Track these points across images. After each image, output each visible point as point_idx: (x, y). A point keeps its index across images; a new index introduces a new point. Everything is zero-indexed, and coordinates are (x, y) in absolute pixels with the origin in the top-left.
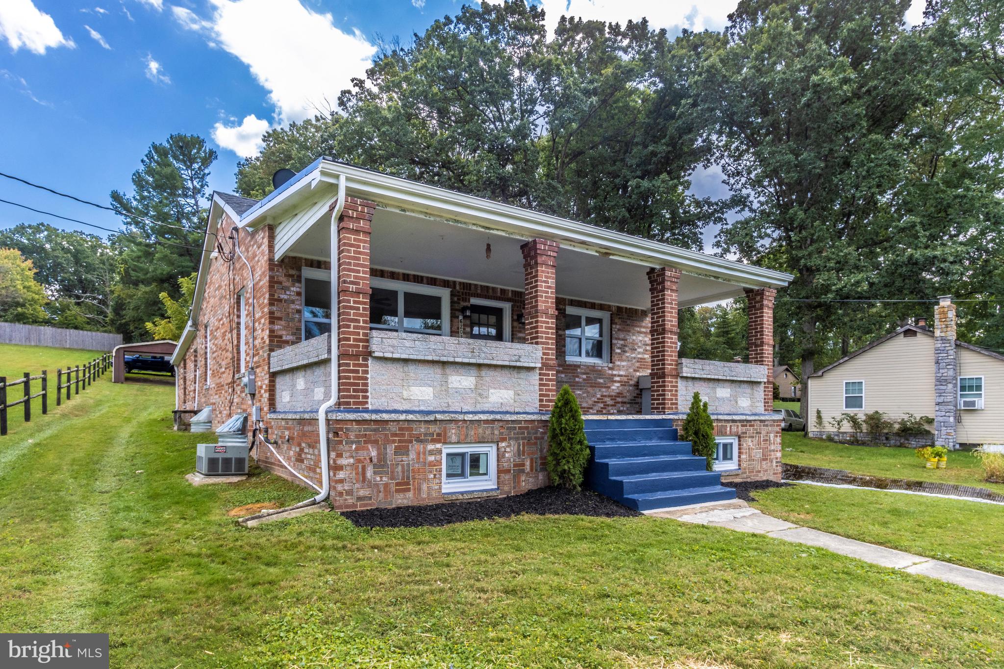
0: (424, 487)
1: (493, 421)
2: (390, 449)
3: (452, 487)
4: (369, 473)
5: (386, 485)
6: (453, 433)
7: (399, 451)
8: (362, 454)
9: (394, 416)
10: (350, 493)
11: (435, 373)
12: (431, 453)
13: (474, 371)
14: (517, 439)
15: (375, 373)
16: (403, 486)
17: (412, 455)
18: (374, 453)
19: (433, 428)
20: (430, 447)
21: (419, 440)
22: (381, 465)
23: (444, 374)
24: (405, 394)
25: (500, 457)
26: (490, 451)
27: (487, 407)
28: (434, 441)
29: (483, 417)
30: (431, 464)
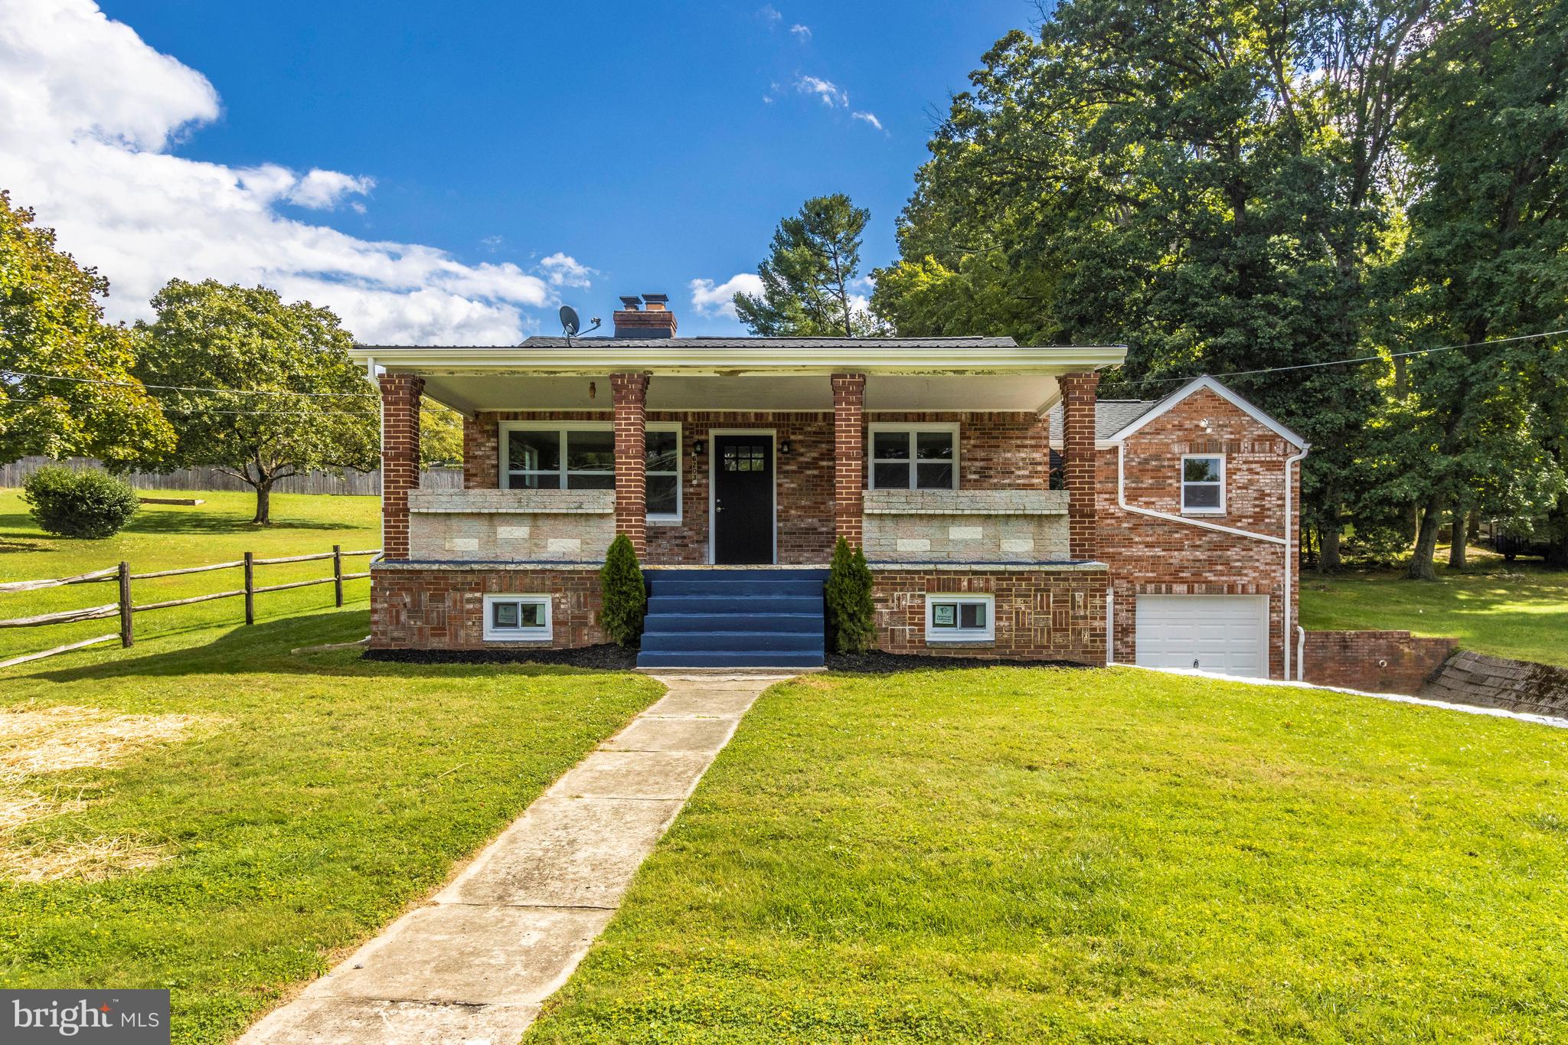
0: (462, 633)
1: (543, 571)
2: (425, 597)
3: (492, 635)
4: (403, 617)
5: (420, 629)
6: (494, 581)
7: (432, 599)
8: (396, 600)
9: (426, 567)
10: (384, 633)
11: (482, 526)
12: (469, 601)
13: (528, 521)
14: (576, 590)
15: (414, 528)
16: (439, 630)
17: (448, 603)
18: (408, 600)
19: (470, 578)
20: (468, 595)
21: (455, 589)
22: (415, 610)
23: (492, 526)
24: (447, 546)
25: (556, 606)
26: (545, 601)
27: (544, 557)
28: (472, 590)
29: (529, 567)
30: (469, 612)
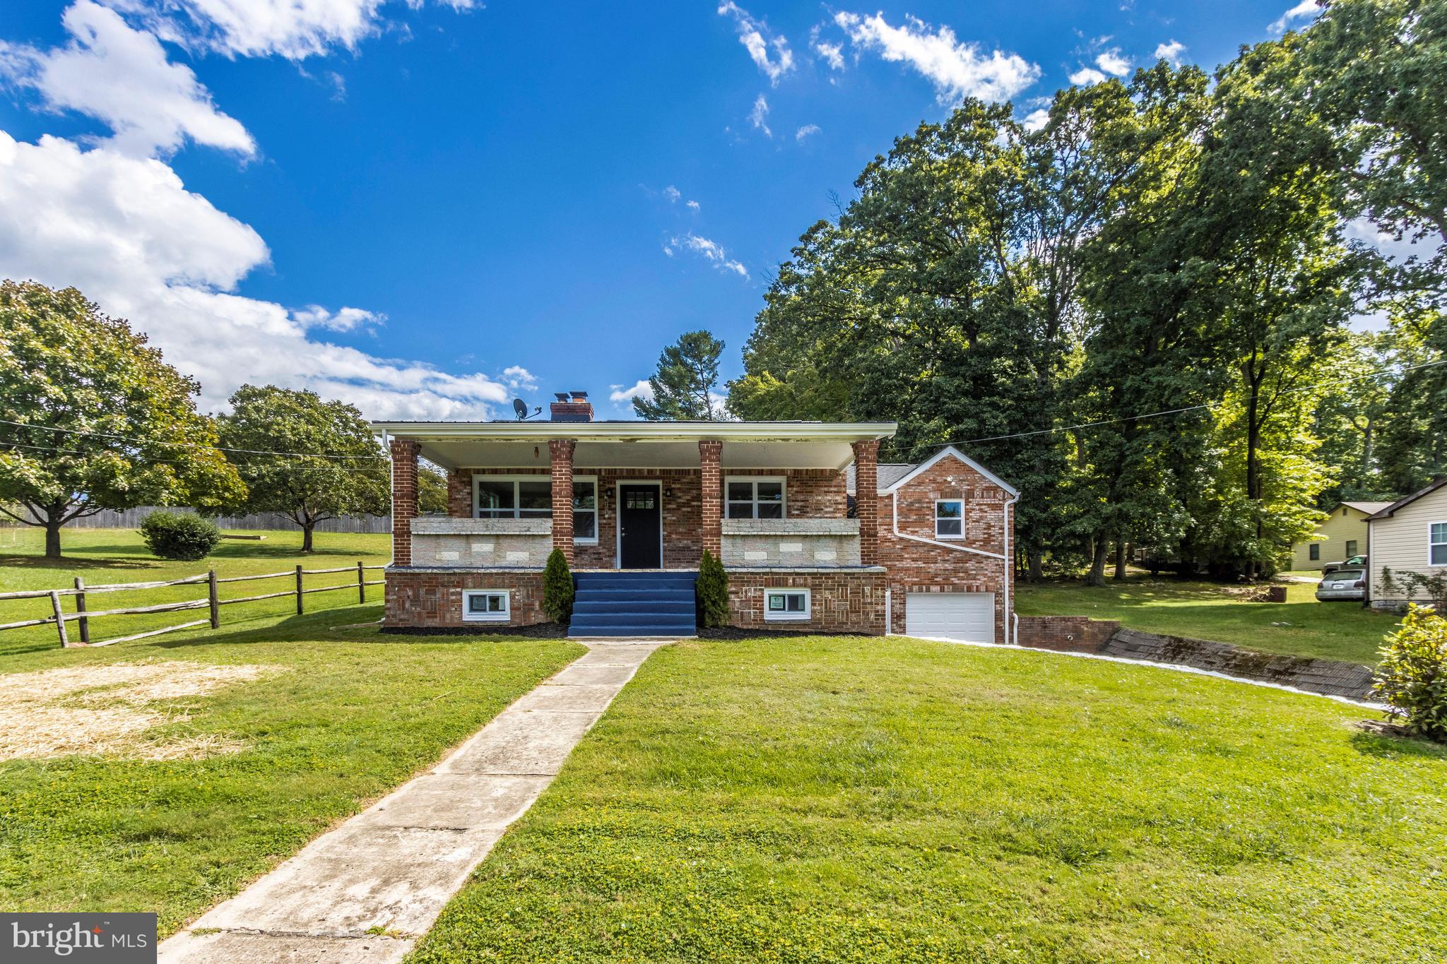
0: (448, 616)
1: (503, 574)
2: (422, 591)
3: (468, 617)
4: (407, 605)
5: (419, 613)
6: (469, 581)
7: (427, 592)
8: (402, 594)
9: (423, 571)
10: (394, 616)
11: (460, 543)
12: (453, 594)
13: (493, 540)
14: (525, 586)
15: (414, 545)
16: (432, 614)
17: (438, 595)
18: (410, 593)
19: (453, 578)
20: (452, 590)
21: (443, 586)
22: (415, 600)
23: (468, 543)
24: (438, 557)
25: (512, 597)
26: (505, 594)
27: (504, 564)
28: (455, 587)
29: (494, 571)
30: (453, 601)
